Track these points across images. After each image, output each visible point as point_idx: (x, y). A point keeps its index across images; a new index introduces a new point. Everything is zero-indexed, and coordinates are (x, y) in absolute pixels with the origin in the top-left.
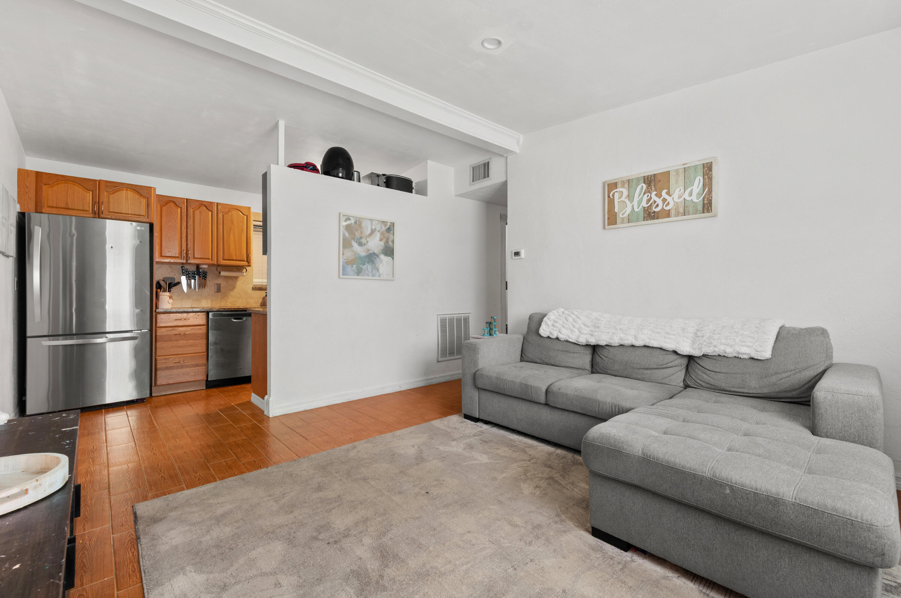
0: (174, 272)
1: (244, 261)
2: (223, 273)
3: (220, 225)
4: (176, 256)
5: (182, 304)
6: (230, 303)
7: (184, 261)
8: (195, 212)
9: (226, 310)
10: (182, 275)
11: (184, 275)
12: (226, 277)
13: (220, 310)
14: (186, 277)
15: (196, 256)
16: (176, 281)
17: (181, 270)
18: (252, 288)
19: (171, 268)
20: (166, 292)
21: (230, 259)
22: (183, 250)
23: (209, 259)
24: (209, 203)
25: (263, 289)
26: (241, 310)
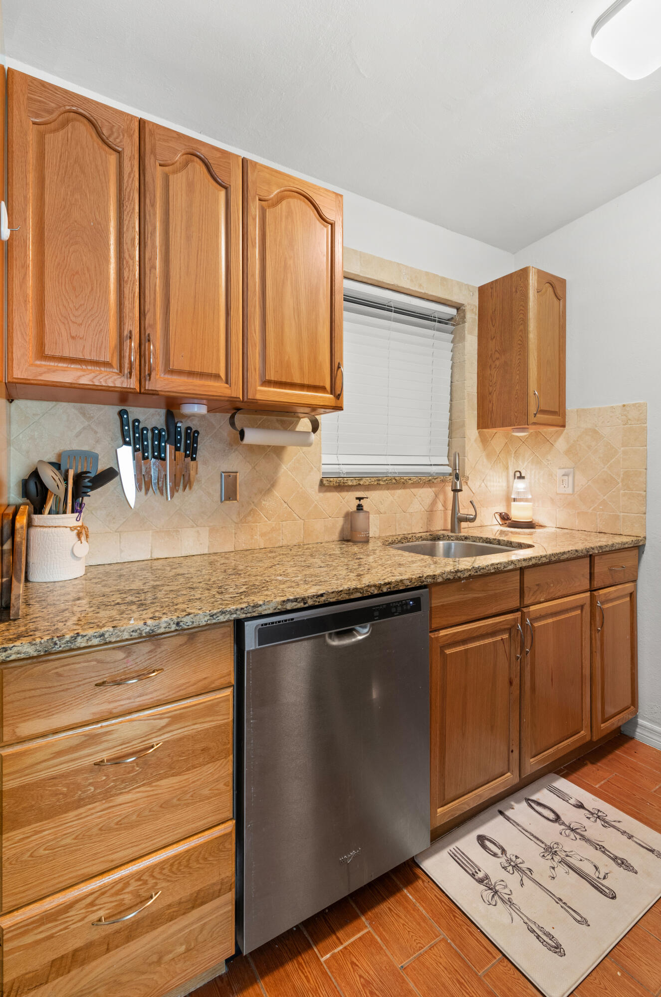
0: (96, 432)
1: (322, 389)
2: (253, 437)
3: (254, 246)
4: (102, 359)
5: (121, 551)
6: (263, 535)
7: (133, 383)
8: (171, 177)
9: (310, 602)
10: (121, 442)
11: (127, 443)
12: (252, 448)
13: (289, 606)
14: (135, 450)
15: (175, 364)
16: (102, 466)
17: (118, 423)
18: (318, 482)
19: (84, 414)
20: (65, 512)
21: (284, 380)
22: (126, 333)
23: (217, 377)
24: (219, 155)
25: (349, 486)
26: (358, 595)
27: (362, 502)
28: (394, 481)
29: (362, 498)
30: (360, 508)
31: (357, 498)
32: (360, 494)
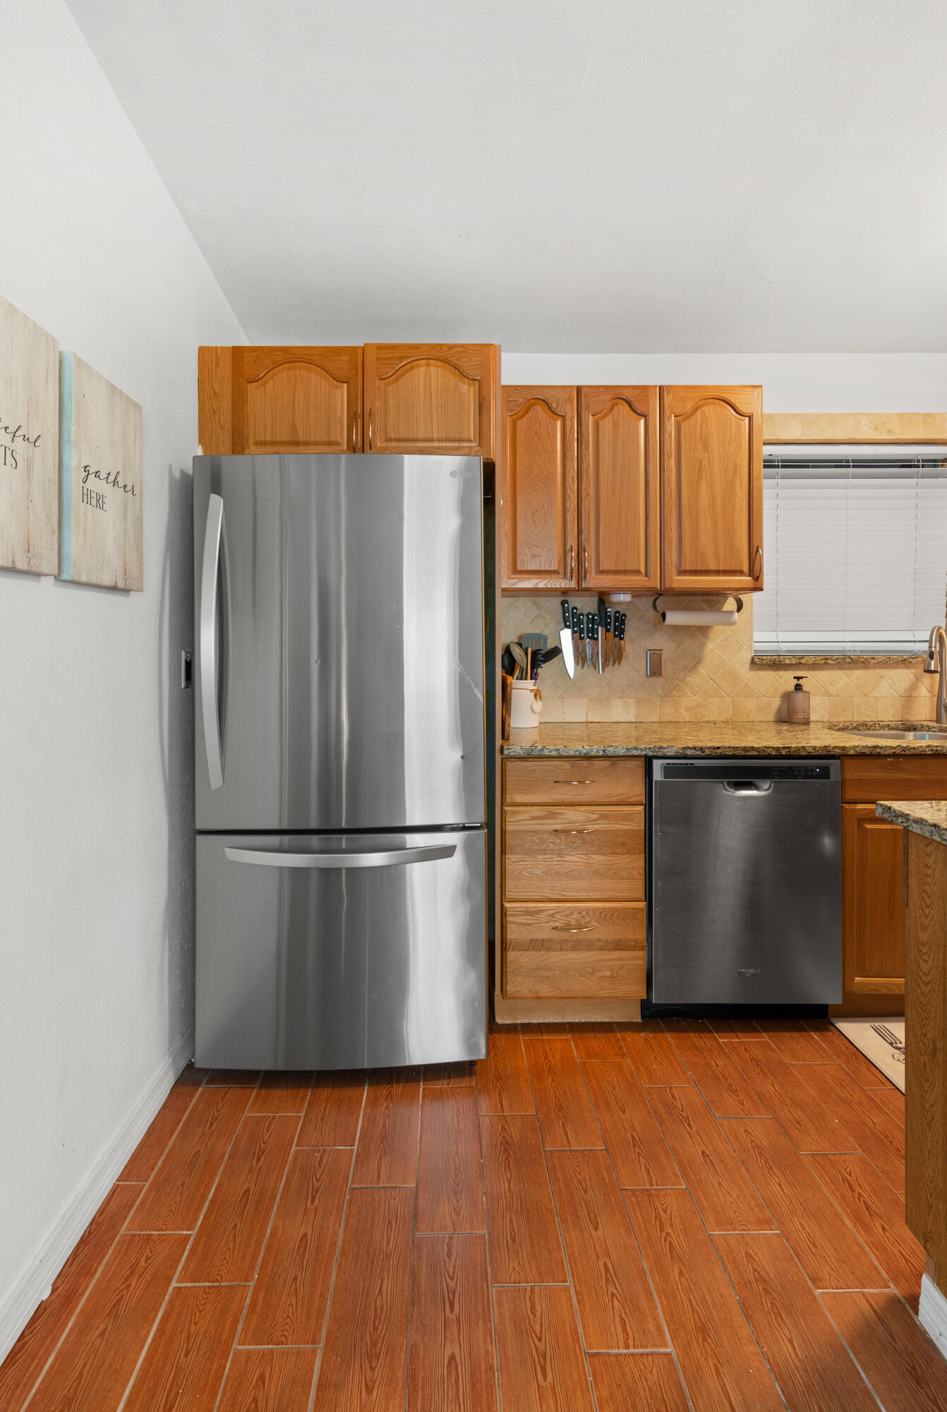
0: (544, 619)
1: (741, 573)
2: (673, 618)
3: (670, 458)
4: (552, 569)
5: (564, 713)
6: (687, 709)
7: (573, 584)
8: (600, 423)
9: (707, 752)
10: (563, 625)
11: (568, 627)
12: (676, 629)
13: (688, 752)
14: (574, 632)
15: (605, 565)
16: (550, 645)
17: (561, 611)
18: (749, 660)
19: (536, 605)
20: (526, 679)
21: (699, 568)
22: (568, 547)
23: (638, 572)
24: (637, 392)
25: (786, 665)
27: (801, 682)
28: (849, 660)
29: (802, 678)
30: (798, 687)
31: (795, 678)
32: (799, 674)
